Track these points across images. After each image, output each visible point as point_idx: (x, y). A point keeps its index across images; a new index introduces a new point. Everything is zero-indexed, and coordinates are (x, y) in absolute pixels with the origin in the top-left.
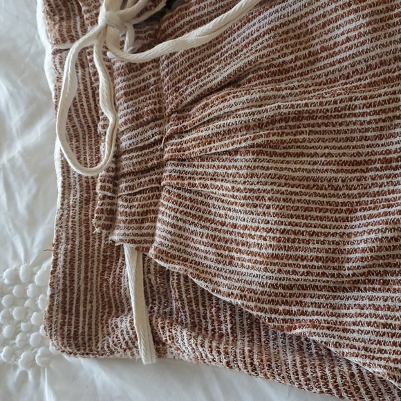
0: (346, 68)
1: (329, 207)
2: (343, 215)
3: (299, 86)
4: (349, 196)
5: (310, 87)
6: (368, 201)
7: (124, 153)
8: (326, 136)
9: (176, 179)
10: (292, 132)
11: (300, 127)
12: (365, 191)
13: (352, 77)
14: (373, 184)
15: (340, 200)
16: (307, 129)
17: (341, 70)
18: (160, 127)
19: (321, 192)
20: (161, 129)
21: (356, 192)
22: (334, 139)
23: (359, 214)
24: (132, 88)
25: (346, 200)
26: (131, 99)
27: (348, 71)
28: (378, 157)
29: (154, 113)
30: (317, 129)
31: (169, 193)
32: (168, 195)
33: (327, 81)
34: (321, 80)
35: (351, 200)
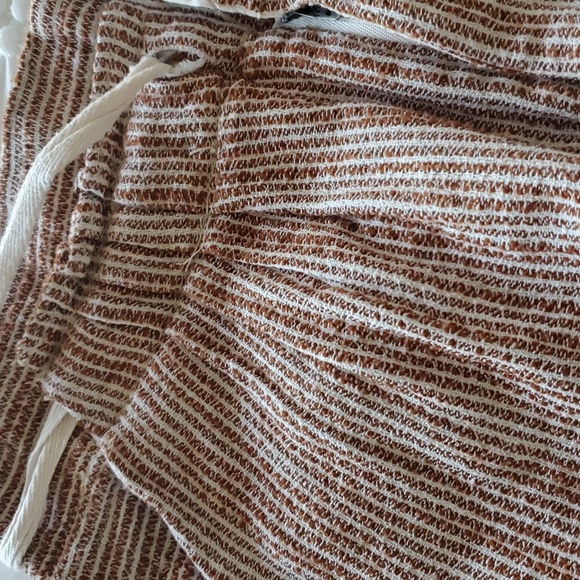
0: (552, 292)
1: (437, 516)
2: (457, 539)
3: (455, 285)
4: (479, 510)
5: (474, 296)
6: (506, 535)
7: (114, 245)
8: (474, 398)
9: (196, 340)
10: (414, 371)
11: (431, 366)
12: (509, 514)
13: (557, 311)
14: (525, 508)
15: (461, 512)
16: (443, 374)
17: (542, 291)
18: (193, 227)
19: (435, 485)
20: (195, 232)
21: (492, 508)
22: (486, 407)
23: (484, 550)
24: (158, 135)
25: (471, 515)
26: (153, 155)
27: (555, 297)
28: (551, 466)
29: (188, 200)
30: (462, 379)
31: (177, 356)
32: (173, 357)
33: (510, 297)
34: (500, 290)
35: (480, 519)
